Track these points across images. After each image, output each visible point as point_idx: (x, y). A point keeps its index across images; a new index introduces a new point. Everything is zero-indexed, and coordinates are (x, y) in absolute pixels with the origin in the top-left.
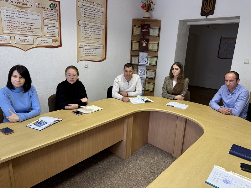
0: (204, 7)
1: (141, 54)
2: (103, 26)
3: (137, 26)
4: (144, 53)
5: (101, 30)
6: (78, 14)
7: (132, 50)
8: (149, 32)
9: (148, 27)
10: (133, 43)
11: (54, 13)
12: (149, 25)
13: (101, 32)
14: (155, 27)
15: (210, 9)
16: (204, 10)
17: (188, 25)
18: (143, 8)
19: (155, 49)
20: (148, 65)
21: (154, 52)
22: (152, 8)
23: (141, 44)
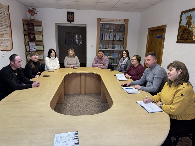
0: (69, 17)
1: (31, 44)
2: (9, 25)
3: (26, 25)
4: (33, 43)
5: (8, 27)
7: (25, 41)
8: (34, 28)
10: (26, 36)
12: (33, 24)
13: (8, 29)
14: (38, 26)
16: (69, 19)
17: (57, 26)
21: (40, 42)
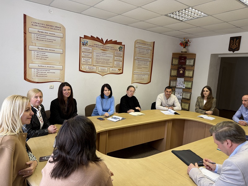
1: (178, 79)
2: (150, 59)
3: (176, 58)
4: (181, 78)
5: (149, 62)
6: (135, 52)
7: (171, 76)
9: (185, 58)
10: (172, 71)
11: (121, 53)
12: (186, 57)
14: (190, 59)
15: (236, 46)
16: (231, 47)
17: (219, 57)
18: (181, 45)
19: (191, 75)
20: (184, 87)
21: (190, 78)
22: (188, 45)
23: (178, 72)
